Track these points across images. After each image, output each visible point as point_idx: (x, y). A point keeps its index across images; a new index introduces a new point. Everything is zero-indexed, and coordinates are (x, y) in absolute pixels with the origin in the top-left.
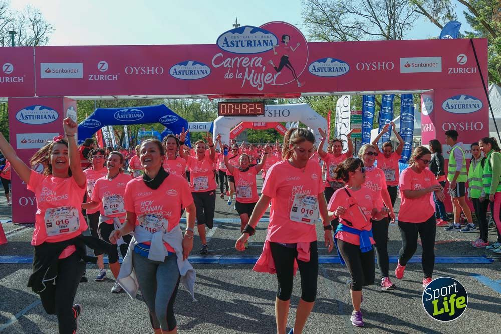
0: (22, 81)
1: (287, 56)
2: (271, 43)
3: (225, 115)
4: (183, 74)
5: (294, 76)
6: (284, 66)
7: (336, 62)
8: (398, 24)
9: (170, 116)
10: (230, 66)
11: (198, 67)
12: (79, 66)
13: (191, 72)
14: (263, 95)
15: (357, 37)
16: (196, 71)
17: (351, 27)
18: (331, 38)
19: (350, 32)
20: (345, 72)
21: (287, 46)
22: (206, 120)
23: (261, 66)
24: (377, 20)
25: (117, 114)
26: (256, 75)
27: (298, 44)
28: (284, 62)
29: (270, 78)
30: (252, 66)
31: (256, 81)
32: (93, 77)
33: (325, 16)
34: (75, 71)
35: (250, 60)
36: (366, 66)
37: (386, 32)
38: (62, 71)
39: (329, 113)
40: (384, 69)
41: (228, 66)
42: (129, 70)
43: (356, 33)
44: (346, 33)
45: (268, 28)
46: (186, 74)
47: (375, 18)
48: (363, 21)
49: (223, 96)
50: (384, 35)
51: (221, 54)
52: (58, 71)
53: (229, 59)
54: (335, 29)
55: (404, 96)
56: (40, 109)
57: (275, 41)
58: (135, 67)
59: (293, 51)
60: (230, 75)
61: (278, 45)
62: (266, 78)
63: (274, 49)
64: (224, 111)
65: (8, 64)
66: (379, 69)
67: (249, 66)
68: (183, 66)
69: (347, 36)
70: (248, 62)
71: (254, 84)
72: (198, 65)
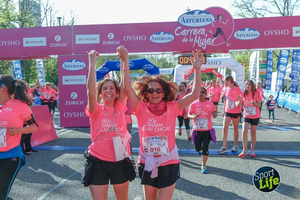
0: (66, 46)
1: (221, 27)
2: (211, 20)
3: (183, 64)
4: (158, 40)
5: (225, 40)
6: (219, 34)
7: (252, 31)
8: (290, 6)
9: (149, 65)
10: (185, 35)
11: (167, 35)
12: (97, 36)
13: (162, 39)
14: (206, 52)
15: (264, 15)
16: (166, 38)
17: (260, 9)
18: (247, 16)
19: (259, 12)
20: (257, 37)
21: (220, 22)
22: (170, 67)
23: (204, 34)
24: (276, 4)
25: (118, 64)
26: (201, 39)
27: (228, 20)
28: (219, 32)
29: (210, 41)
30: (199, 34)
31: (201, 43)
32: (105, 43)
33: (243, 3)
34: (95, 39)
35: (198, 31)
36: (270, 32)
37: (282, 12)
38: (88, 39)
39: (245, 63)
40: (282, 34)
41: (184, 35)
42: (126, 38)
43: (263, 12)
44: (257, 13)
45: (209, 11)
46: (159, 40)
47: (276, 3)
48: (267, 5)
49: (181, 53)
50: (281, 13)
51: (180, 27)
52: (86, 39)
53: (185, 30)
54: (249, 11)
55: (294, 51)
56: (75, 62)
57: (213, 19)
58: (129, 37)
59: (225, 24)
60: (186, 40)
61: (215, 21)
62: (208, 41)
63: (212, 24)
64: (182, 62)
65: (58, 36)
66: (279, 34)
67: (197, 34)
68: (157, 35)
69: (257, 15)
70: (197, 32)
71: (200, 45)
72: (166, 34)
